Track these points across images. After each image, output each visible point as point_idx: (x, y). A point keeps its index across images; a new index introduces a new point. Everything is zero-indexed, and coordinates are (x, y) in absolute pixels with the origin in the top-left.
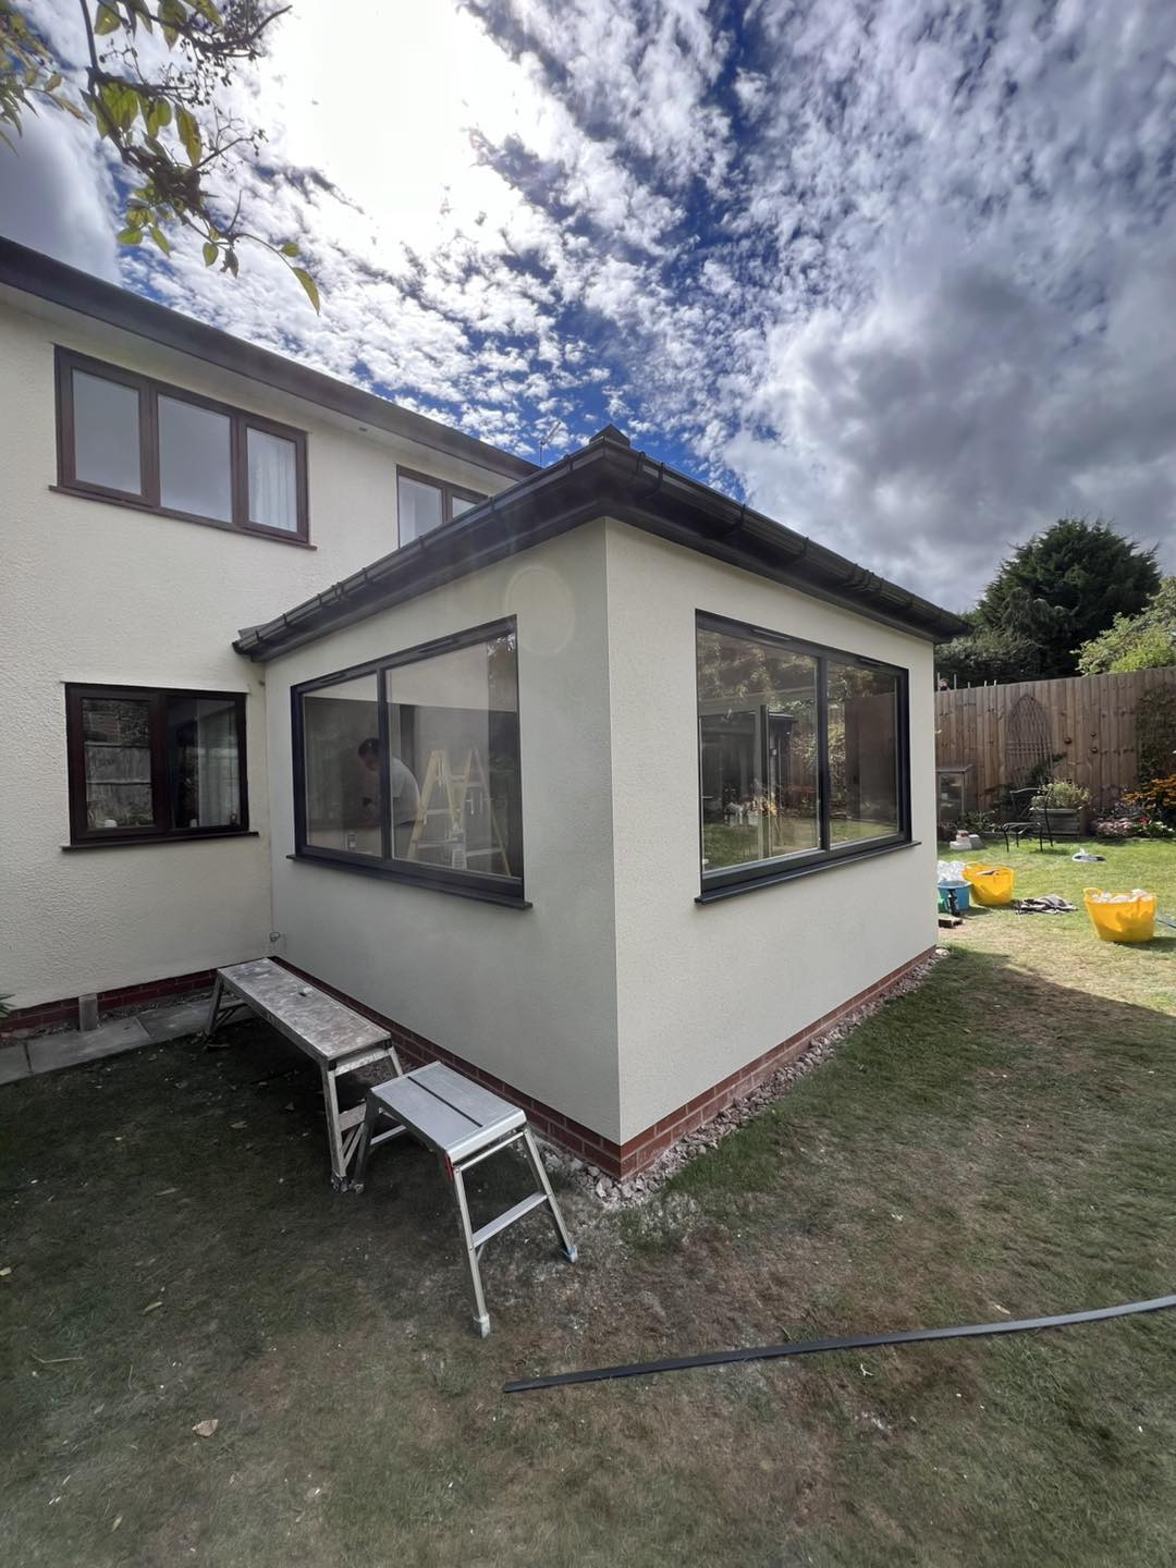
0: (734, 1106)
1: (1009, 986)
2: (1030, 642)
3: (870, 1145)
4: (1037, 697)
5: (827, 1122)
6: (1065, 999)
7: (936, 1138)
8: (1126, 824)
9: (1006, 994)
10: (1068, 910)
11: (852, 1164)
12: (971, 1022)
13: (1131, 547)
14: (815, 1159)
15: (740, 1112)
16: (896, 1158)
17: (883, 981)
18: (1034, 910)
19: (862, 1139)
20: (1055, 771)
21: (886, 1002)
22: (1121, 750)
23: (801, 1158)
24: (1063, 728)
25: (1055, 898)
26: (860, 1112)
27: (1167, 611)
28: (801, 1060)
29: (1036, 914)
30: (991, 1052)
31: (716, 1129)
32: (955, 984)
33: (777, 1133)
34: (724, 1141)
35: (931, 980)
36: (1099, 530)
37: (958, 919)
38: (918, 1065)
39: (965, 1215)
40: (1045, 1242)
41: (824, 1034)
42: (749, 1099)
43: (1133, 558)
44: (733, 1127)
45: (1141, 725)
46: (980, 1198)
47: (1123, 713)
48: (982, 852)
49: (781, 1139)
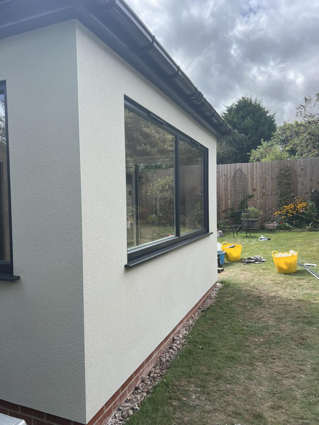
0: (142, 381)
1: (251, 298)
2: (232, 148)
3: (215, 389)
4: (243, 170)
5: (192, 380)
6: (274, 300)
7: (243, 377)
8: (275, 224)
9: (251, 301)
10: (263, 261)
11: (210, 401)
12: (241, 316)
13: (267, 112)
14: (192, 403)
15: (146, 384)
16: (228, 392)
17: (199, 302)
18: (251, 262)
19: (210, 385)
20: (249, 202)
21: (202, 311)
22: (273, 194)
23: (185, 404)
24: (252, 184)
25: (258, 256)
26: (206, 371)
27: (279, 140)
28: (171, 348)
29: (252, 264)
30: (252, 329)
31: (136, 398)
32: (229, 299)
33: (169, 392)
34: (142, 404)
35: (219, 298)
36: (256, 103)
37: (222, 268)
38: (225, 341)
39: (266, 415)
40: (301, 419)
41: (179, 332)
42: (149, 375)
43: (267, 117)
44: (145, 394)
45: (280, 184)
46: (269, 404)
47: (274, 178)
48: (224, 238)
49: (172, 395)
